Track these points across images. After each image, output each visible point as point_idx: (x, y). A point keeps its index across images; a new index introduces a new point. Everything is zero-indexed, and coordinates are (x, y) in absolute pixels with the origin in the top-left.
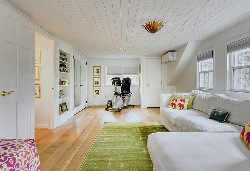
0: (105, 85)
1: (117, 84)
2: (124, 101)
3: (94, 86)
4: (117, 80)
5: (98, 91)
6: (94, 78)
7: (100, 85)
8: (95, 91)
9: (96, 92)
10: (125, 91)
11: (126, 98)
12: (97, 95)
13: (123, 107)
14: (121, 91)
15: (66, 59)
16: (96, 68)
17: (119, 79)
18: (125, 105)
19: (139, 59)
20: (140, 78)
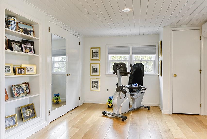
0: (106, 73)
1: (120, 73)
2: (133, 100)
3: (91, 76)
4: (120, 67)
5: (97, 82)
6: (91, 64)
7: (100, 74)
8: (93, 83)
9: (94, 85)
10: (135, 84)
11: (137, 95)
12: (95, 89)
13: (132, 110)
14: (129, 85)
15: (33, 31)
16: (95, 50)
17: (124, 64)
18: (135, 106)
19: (157, 34)
20: (160, 63)
